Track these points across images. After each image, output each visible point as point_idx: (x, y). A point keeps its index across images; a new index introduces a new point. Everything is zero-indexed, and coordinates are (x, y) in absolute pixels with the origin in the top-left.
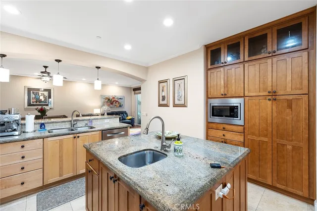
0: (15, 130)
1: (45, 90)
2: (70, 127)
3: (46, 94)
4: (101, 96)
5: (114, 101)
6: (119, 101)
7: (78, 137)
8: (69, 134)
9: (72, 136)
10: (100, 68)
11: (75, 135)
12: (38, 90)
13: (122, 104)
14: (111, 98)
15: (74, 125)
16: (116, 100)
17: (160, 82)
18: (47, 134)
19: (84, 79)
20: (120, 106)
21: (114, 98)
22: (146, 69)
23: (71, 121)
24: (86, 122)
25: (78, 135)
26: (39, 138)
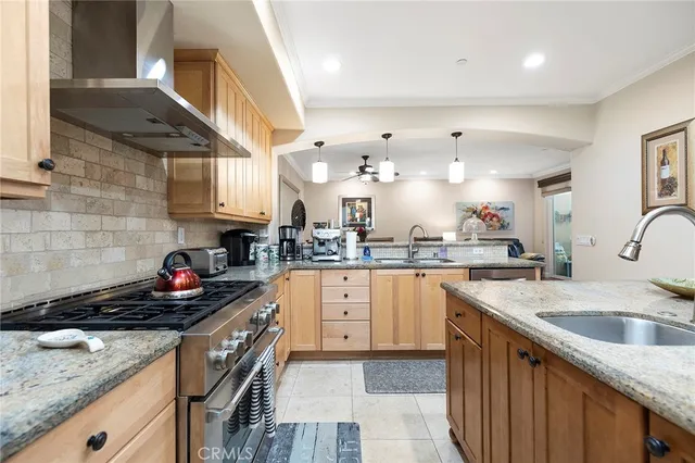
0: (335, 253)
1: (363, 200)
2: (406, 257)
3: (365, 205)
4: (458, 204)
5: (486, 216)
6: (500, 214)
7: (424, 275)
8: (407, 268)
9: (412, 271)
10: (460, 134)
11: (418, 271)
12: (354, 200)
13: (507, 220)
14: (480, 208)
15: (414, 253)
16: (493, 212)
17: (649, 138)
18: (374, 263)
19: (423, 173)
20: (503, 227)
21: (486, 208)
22: (591, 111)
23: (408, 246)
24: (435, 250)
25: (423, 271)
26: (364, 268)
